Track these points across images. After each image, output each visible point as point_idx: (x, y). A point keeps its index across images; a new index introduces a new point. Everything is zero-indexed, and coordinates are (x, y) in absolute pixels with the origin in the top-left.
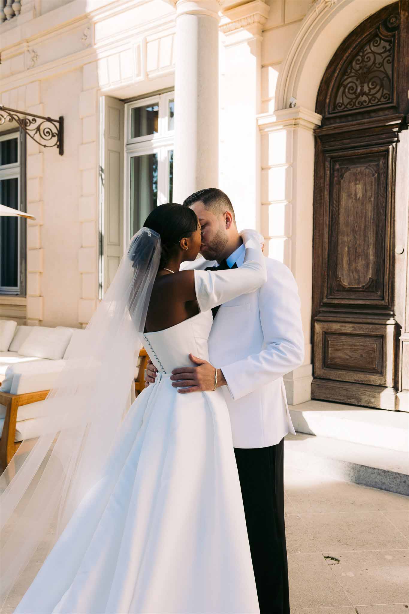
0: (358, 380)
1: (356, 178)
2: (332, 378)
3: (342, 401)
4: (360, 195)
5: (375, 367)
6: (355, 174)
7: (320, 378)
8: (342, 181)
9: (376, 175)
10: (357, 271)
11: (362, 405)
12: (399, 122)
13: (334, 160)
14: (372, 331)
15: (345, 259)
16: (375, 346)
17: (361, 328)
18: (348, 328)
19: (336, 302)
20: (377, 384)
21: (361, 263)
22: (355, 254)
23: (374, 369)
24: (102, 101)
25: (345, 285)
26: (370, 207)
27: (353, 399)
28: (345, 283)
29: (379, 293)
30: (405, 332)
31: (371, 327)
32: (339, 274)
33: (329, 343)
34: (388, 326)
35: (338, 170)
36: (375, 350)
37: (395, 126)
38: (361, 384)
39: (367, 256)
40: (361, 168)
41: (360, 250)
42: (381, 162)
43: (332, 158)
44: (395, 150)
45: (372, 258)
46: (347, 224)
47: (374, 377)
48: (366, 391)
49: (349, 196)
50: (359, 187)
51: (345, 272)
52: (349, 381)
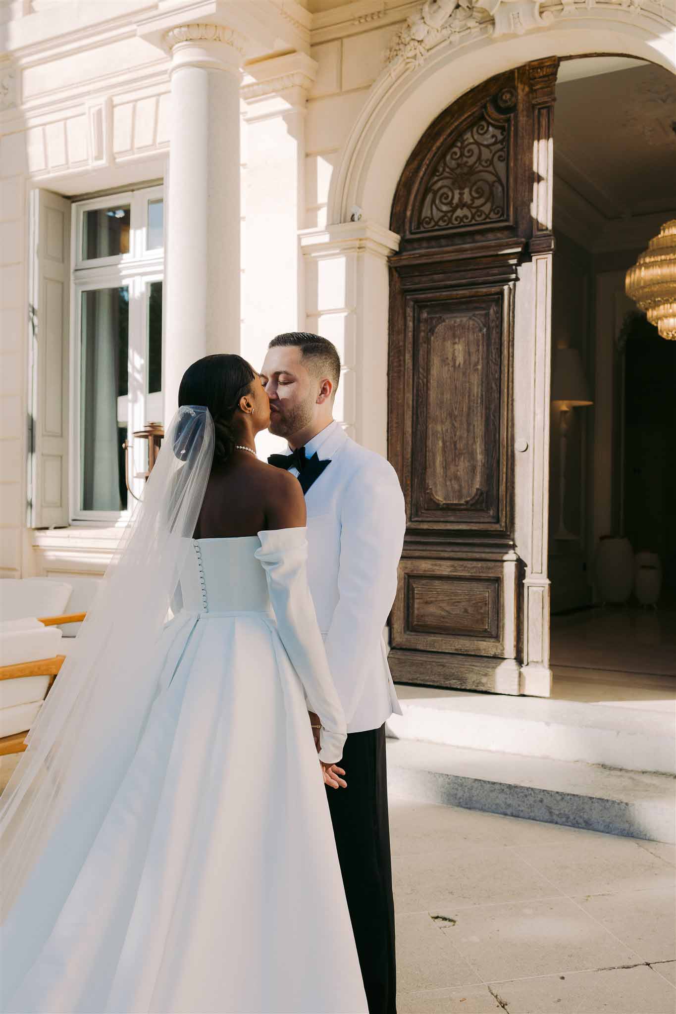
0: (461, 650)
1: (454, 333)
2: (420, 647)
3: (436, 684)
4: (460, 360)
5: (487, 627)
6: (452, 328)
7: (401, 649)
8: (432, 338)
9: (485, 330)
10: (457, 478)
11: (468, 688)
12: (519, 250)
13: (420, 305)
14: (482, 572)
15: (439, 459)
16: (487, 595)
17: (465, 567)
18: (445, 568)
19: (425, 526)
20: (491, 654)
21: (463, 465)
22: (453, 452)
23: (486, 630)
24: (35, 197)
25: (438, 500)
26: (475, 379)
27: (454, 679)
28: (440, 498)
29: (491, 513)
30: (532, 573)
31: (480, 565)
32: (430, 482)
33: (416, 592)
34: (505, 563)
35: (426, 320)
36: (486, 601)
37: (512, 257)
38: (467, 655)
39: (472, 455)
40: (461, 319)
41: (461, 445)
42: (491, 311)
43: (416, 301)
44: (512, 292)
45: (479, 457)
46: (441, 404)
47: (485, 643)
48: (473, 665)
49: (444, 361)
50: (460, 348)
51: (439, 480)
52: (447, 651)
